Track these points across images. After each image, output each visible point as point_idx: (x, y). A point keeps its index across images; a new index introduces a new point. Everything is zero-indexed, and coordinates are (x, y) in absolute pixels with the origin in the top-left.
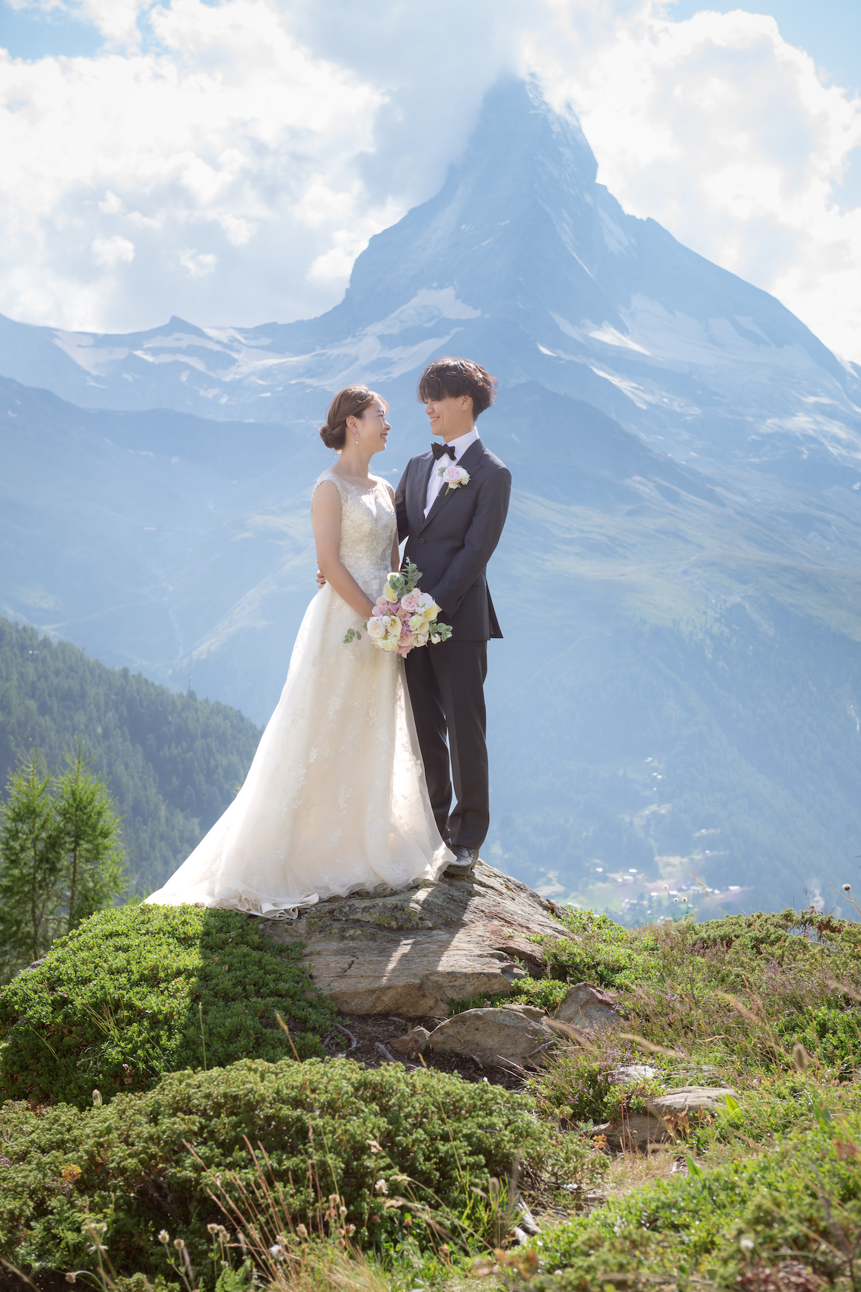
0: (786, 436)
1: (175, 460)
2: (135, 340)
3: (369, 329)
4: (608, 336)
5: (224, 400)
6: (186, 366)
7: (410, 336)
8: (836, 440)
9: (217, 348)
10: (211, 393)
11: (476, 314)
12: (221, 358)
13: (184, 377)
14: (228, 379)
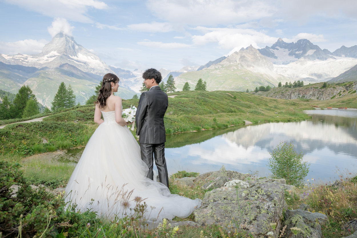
1: (20, 71)
3: (45, 56)
5: (26, 63)
7: (51, 57)
9: (25, 57)
10: (24, 63)
11: (59, 55)
12: (26, 59)
13: (20, 60)
14: (27, 61)
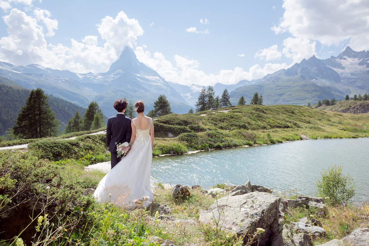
0: (157, 86)
2: (85, 74)
3: (112, 74)
4: (138, 75)
6: (92, 77)
8: (162, 86)
9: (95, 75)
11: (124, 72)
12: (96, 77)
13: (91, 79)
14: (96, 79)
